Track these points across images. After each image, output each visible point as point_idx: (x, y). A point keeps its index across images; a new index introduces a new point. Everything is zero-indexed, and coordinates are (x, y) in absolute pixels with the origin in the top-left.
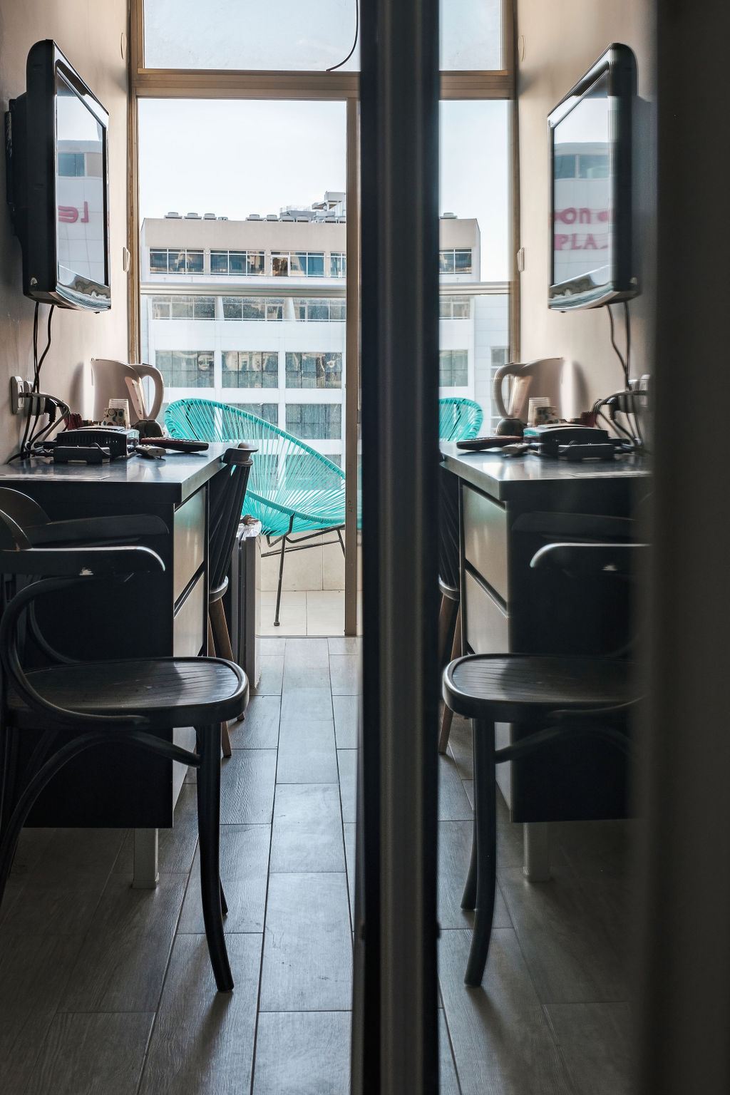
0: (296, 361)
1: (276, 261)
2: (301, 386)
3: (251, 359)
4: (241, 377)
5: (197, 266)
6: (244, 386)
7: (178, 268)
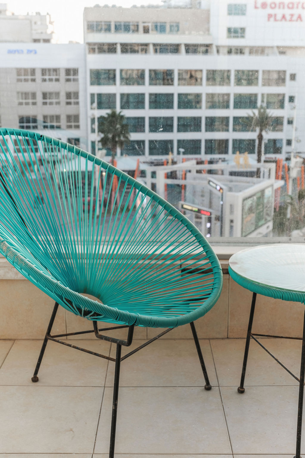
0: (153, 74)
1: (144, 27)
2: (156, 84)
3: (133, 73)
4: (127, 80)
5: (108, 29)
6: (130, 84)
7: (100, 30)
